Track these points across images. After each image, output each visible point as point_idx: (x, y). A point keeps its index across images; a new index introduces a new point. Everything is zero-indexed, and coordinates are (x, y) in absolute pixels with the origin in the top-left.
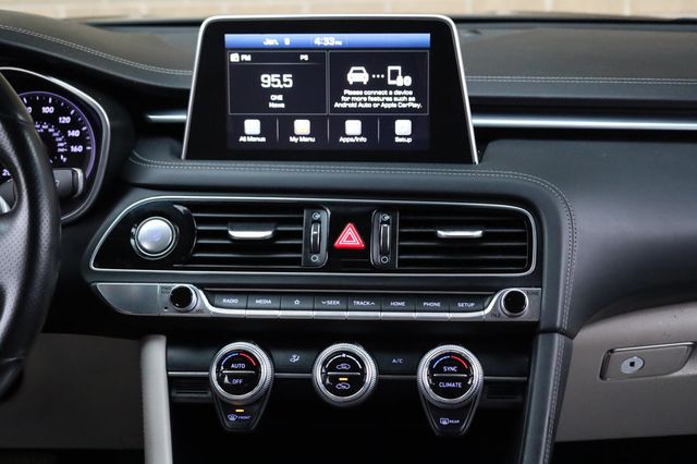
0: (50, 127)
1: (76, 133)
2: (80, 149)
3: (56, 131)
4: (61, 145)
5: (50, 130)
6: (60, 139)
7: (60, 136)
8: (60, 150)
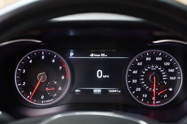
0: (159, 67)
1: (172, 71)
2: (174, 78)
3: (162, 69)
4: (165, 76)
5: (159, 69)
6: (164, 73)
7: (164, 72)
8: (164, 79)
